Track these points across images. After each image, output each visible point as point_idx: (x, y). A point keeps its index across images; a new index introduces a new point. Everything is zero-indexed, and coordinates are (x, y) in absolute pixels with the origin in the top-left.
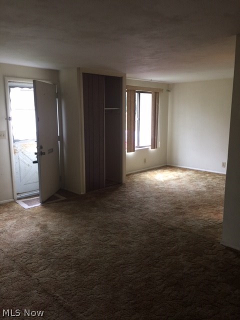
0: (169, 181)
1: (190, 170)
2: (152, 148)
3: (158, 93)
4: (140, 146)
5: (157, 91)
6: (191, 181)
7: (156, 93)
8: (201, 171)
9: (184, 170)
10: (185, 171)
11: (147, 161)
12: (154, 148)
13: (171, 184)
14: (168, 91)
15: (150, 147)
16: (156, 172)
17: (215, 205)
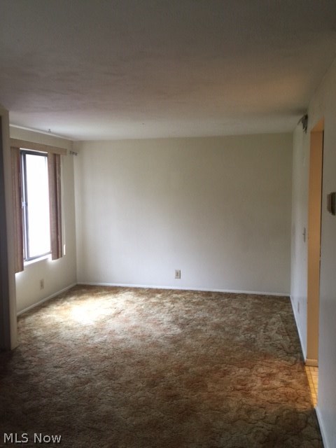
0: (104, 321)
1: (125, 289)
2: (53, 259)
3: (59, 155)
4: (31, 256)
5: (56, 153)
6: (143, 315)
7: (55, 155)
8: (143, 289)
9: (115, 290)
10: (117, 293)
11: (45, 285)
12: (58, 258)
13: (112, 328)
14: (73, 153)
15: (50, 257)
16: (67, 303)
17: (224, 367)
